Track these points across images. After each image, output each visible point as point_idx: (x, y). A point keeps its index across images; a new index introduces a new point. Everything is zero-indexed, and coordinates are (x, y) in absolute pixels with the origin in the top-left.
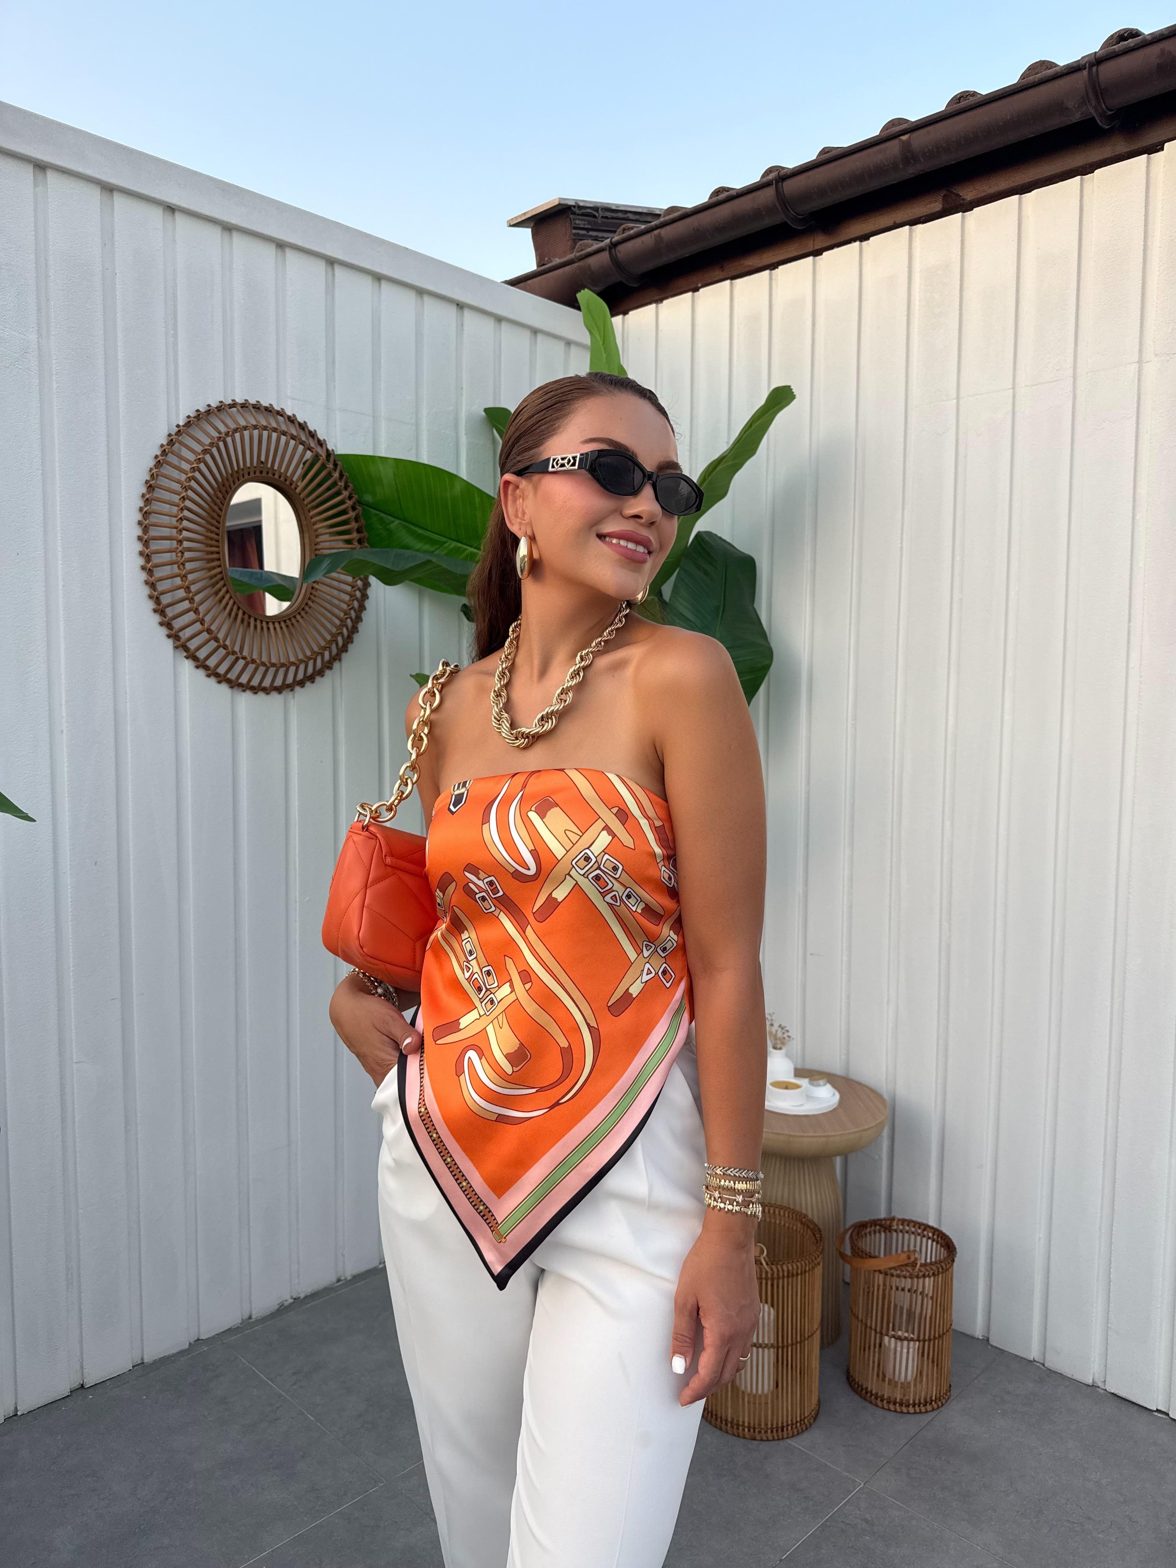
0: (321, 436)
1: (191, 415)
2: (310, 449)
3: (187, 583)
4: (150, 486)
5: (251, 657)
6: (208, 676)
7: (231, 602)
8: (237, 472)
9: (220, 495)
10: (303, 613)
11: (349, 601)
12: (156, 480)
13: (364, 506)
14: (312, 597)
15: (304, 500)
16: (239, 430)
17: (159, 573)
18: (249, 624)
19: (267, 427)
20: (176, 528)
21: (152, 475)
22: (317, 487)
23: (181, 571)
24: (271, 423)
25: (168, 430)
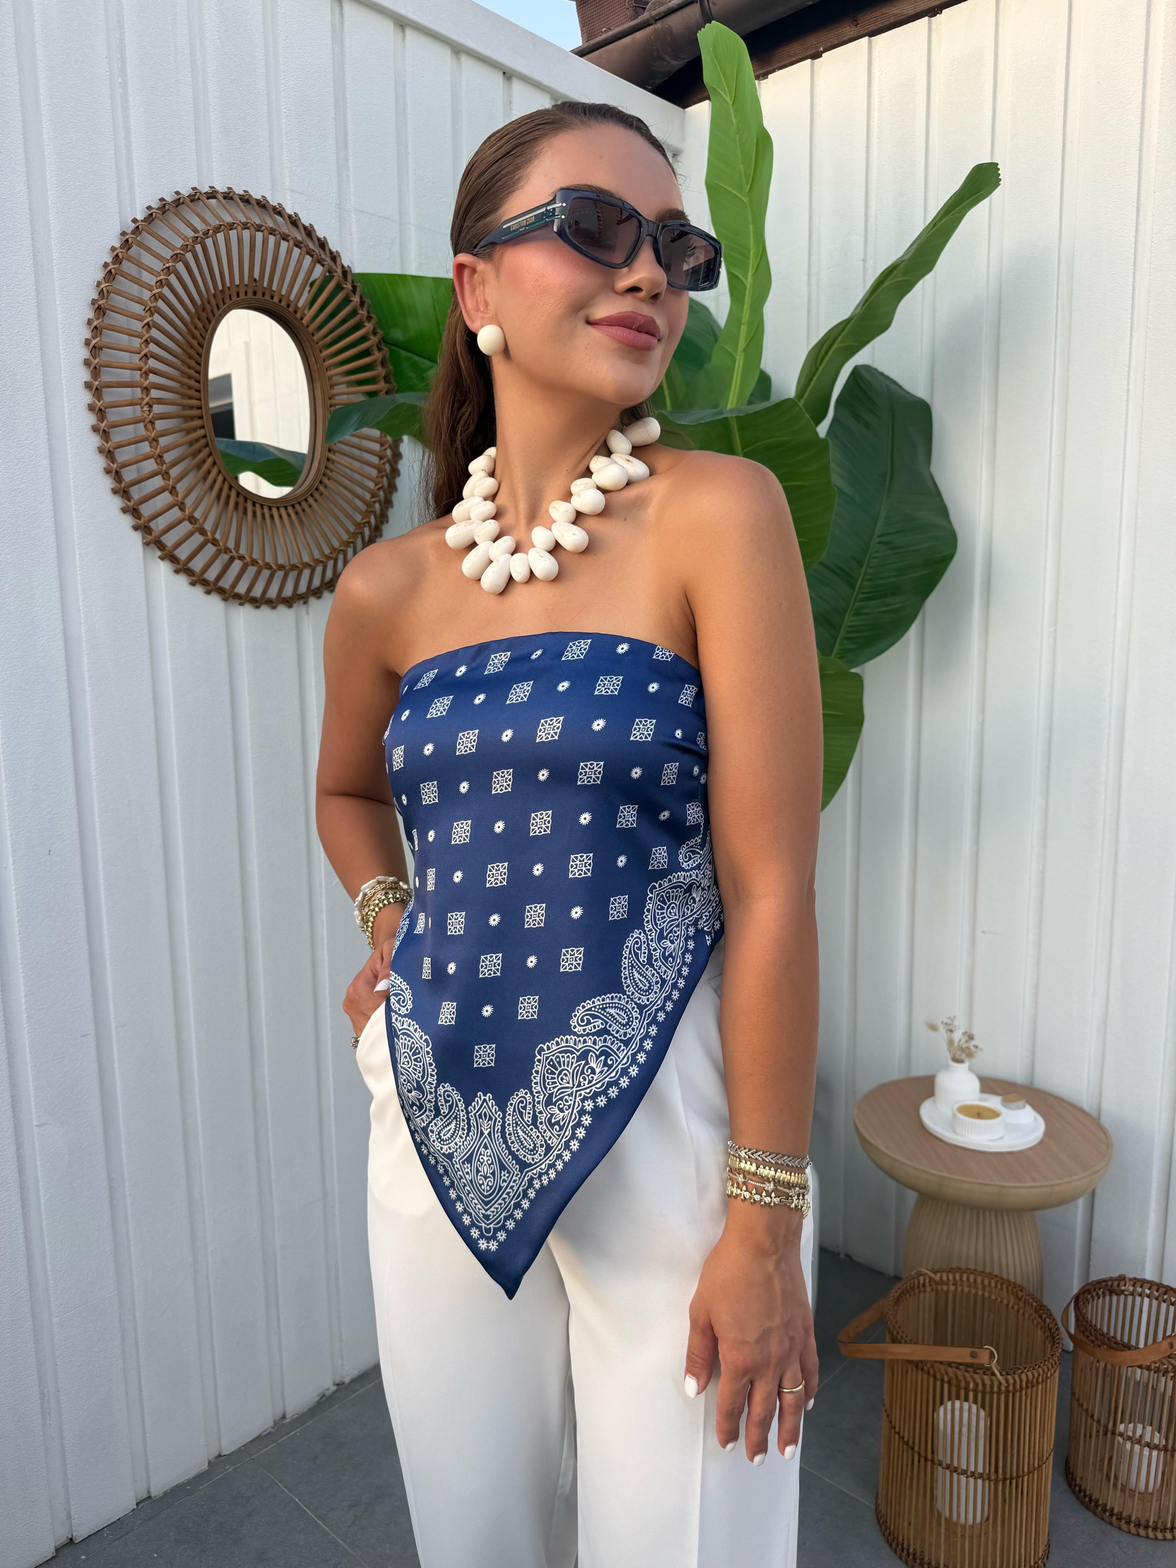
0: (334, 246)
1: (153, 206)
2: (319, 261)
3: (158, 450)
4: (99, 308)
5: (251, 557)
6: (193, 584)
7: (220, 478)
8: (222, 292)
9: (200, 325)
10: (317, 495)
11: (377, 477)
12: (107, 298)
13: (393, 347)
14: (328, 471)
15: (313, 335)
16: (222, 227)
17: (117, 435)
18: (245, 509)
19: (261, 227)
20: (140, 370)
21: (101, 293)
22: (332, 316)
23: (149, 433)
24: (266, 223)
25: (121, 226)
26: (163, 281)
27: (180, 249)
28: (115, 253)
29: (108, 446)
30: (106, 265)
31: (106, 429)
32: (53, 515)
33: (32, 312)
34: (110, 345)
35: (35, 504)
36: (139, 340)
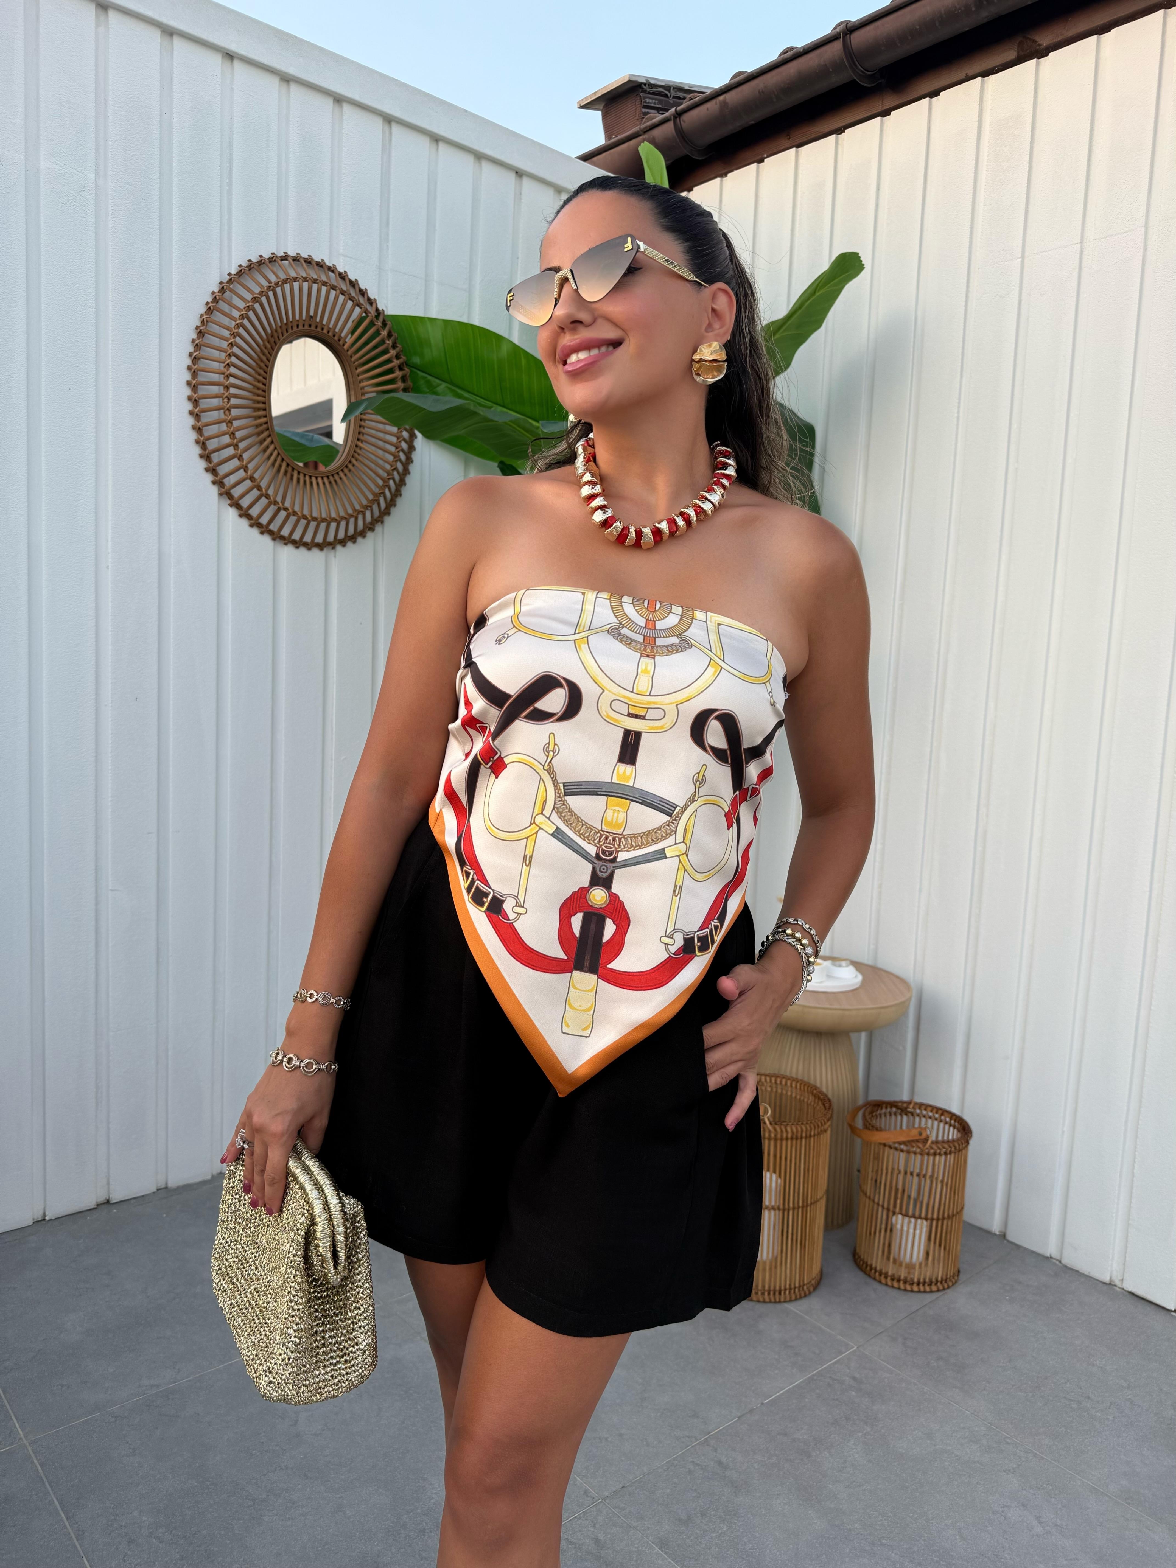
0: (372, 295)
1: (243, 265)
2: (359, 305)
3: (232, 429)
4: (200, 332)
5: (293, 509)
6: (251, 525)
7: (276, 453)
8: (286, 324)
9: (269, 346)
10: (346, 470)
11: (393, 461)
12: (206, 326)
13: (413, 369)
14: (356, 455)
15: (351, 357)
16: (289, 280)
17: (206, 418)
18: (292, 476)
19: (317, 280)
20: (223, 374)
21: (202, 322)
22: (366, 343)
23: (226, 417)
24: (320, 278)
25: (220, 278)
26: (244, 315)
27: (258, 294)
28: (214, 295)
29: (199, 425)
30: (207, 303)
31: (198, 413)
32: (158, 469)
34: (205, 357)
35: (146, 460)
36: (225, 354)
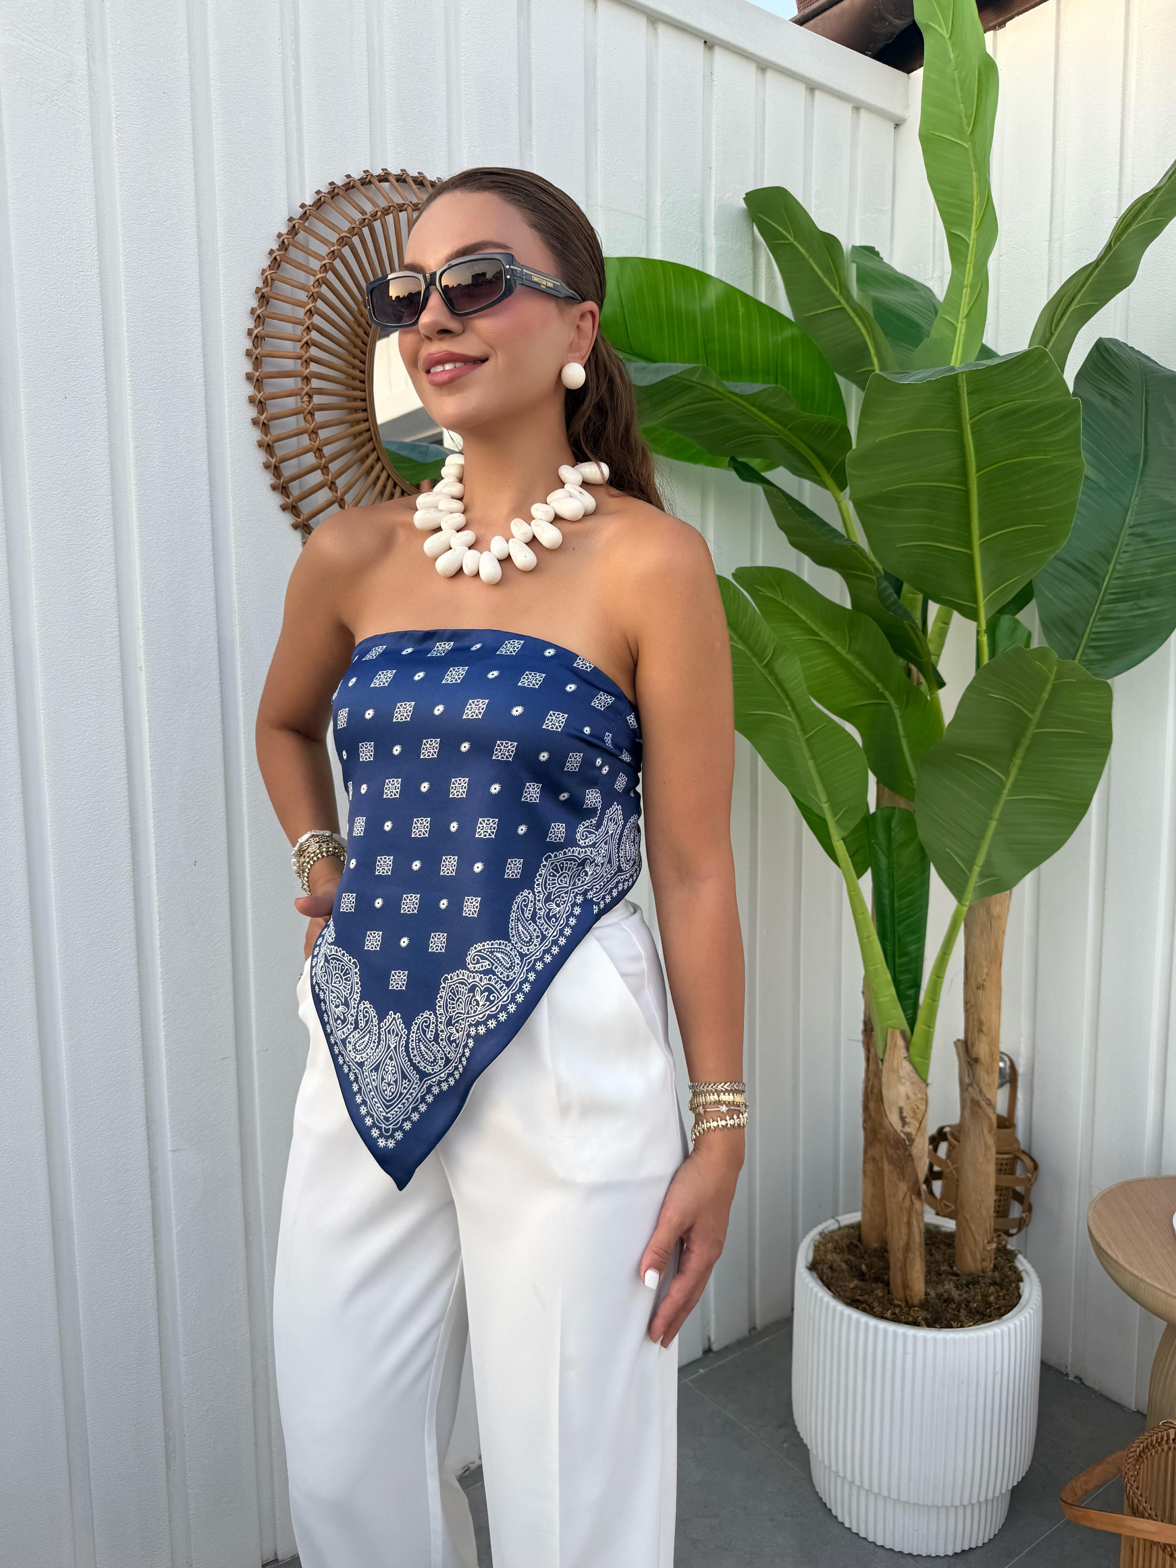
1: (323, 190)
12: (271, 286)
16: (392, 208)
17: (278, 428)
20: (300, 358)
21: (265, 282)
23: (308, 425)
25: (289, 211)
26: (327, 265)
27: (346, 232)
28: (281, 239)
29: (267, 439)
30: (271, 252)
31: (265, 421)
32: (209, 511)
33: (195, 301)
34: (271, 334)
35: (191, 499)
36: (301, 327)
